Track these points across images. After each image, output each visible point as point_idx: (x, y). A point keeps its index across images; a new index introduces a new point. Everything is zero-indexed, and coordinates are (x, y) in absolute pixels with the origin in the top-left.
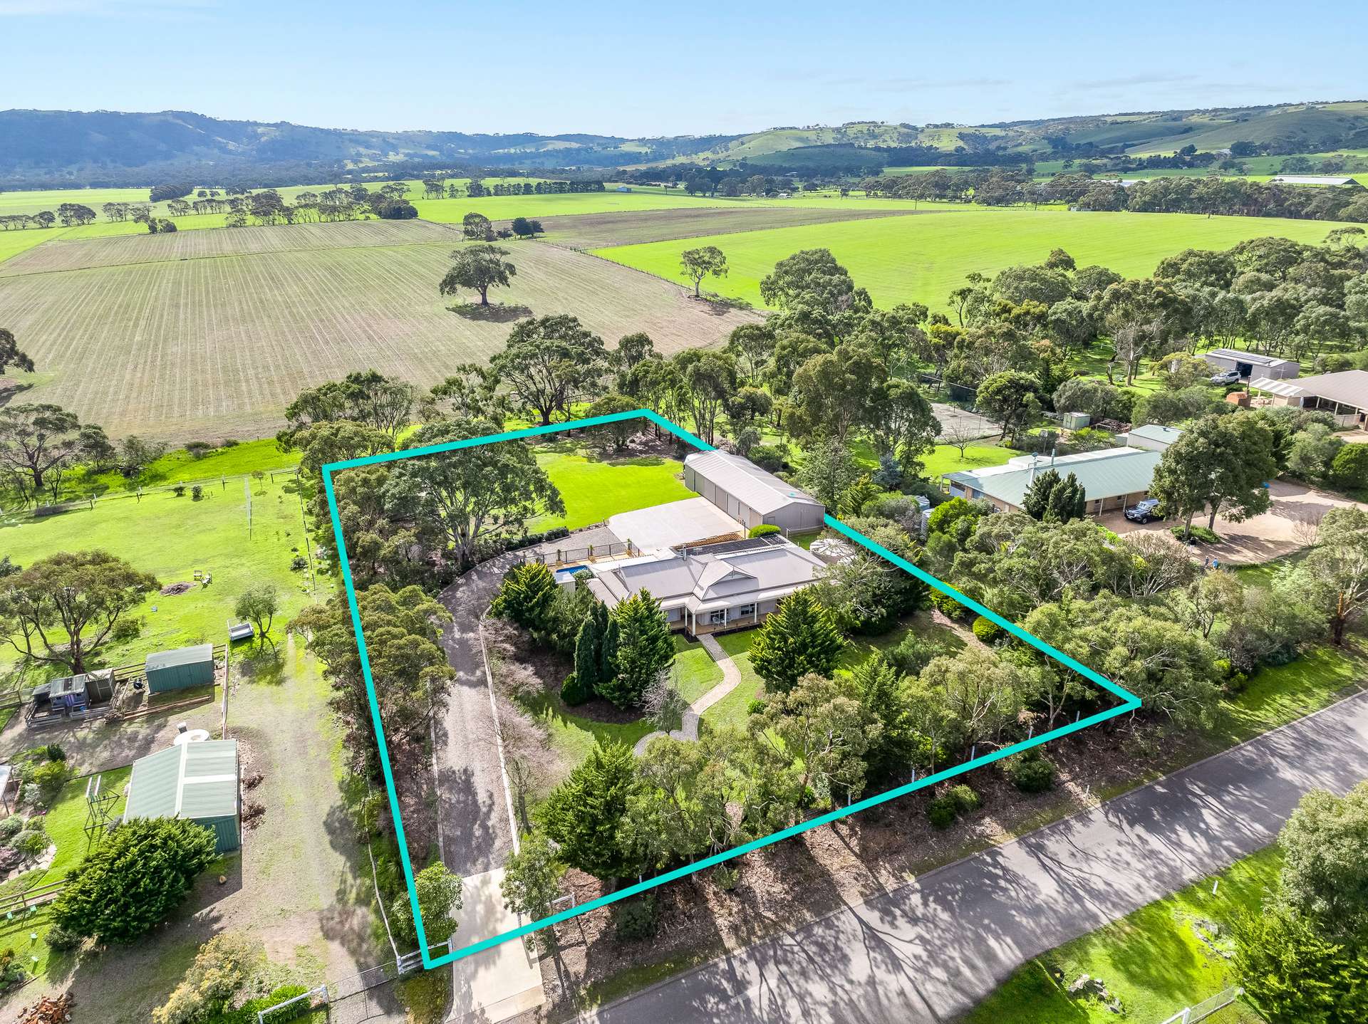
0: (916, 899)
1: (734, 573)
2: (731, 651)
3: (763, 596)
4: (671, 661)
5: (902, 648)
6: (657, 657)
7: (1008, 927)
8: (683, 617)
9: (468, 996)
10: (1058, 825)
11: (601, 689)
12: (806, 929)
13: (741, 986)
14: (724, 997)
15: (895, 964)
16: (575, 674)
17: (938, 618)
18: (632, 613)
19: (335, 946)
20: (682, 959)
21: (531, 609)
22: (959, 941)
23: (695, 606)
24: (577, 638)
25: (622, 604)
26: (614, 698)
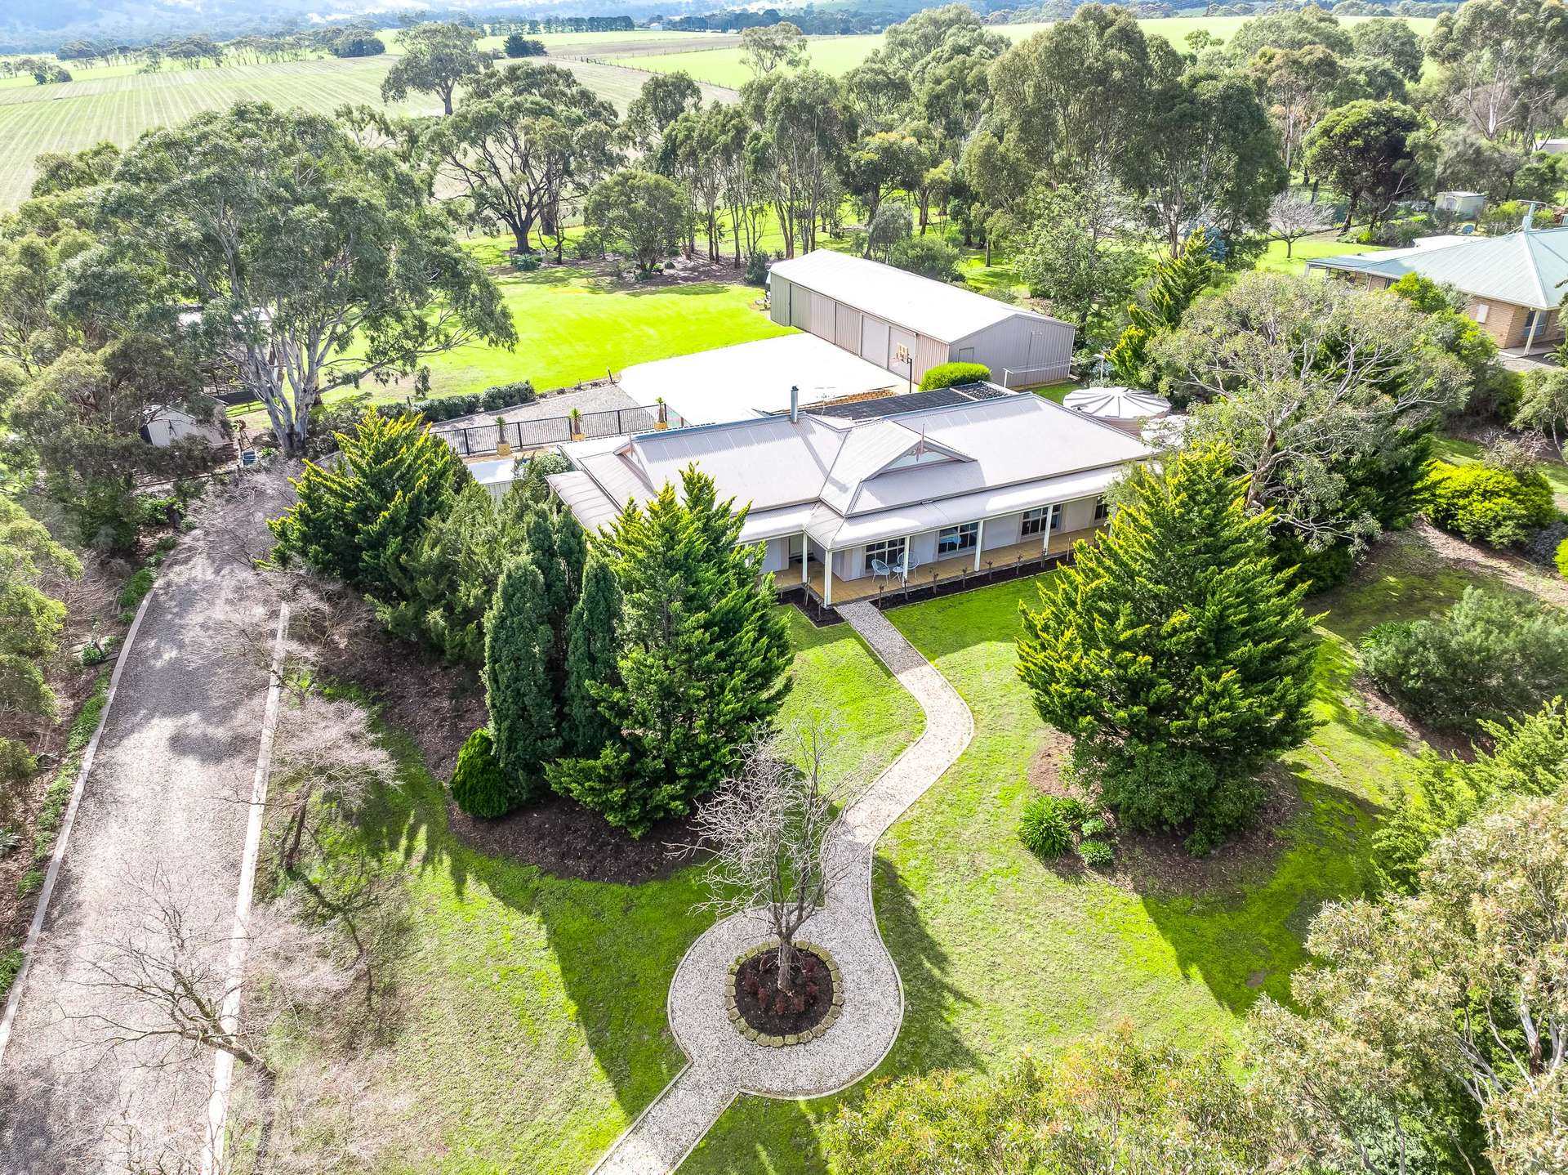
1: (923, 447)
2: (930, 646)
4: (778, 683)
6: (740, 677)
8: (796, 561)
11: (567, 777)
16: (490, 730)
18: (658, 544)
21: (377, 543)
23: (833, 533)
24: (489, 619)
25: (630, 517)
26: (609, 806)
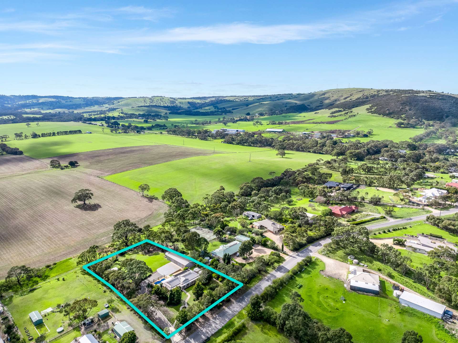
0: (218, 317)
1: (185, 279)
2: (188, 291)
3: (190, 281)
4: (182, 295)
5: (211, 286)
6: (180, 295)
7: (227, 317)
8: (180, 288)
9: (173, 340)
10: (231, 305)
11: (173, 302)
12: (207, 323)
13: (202, 331)
14: (201, 332)
15: (217, 324)
16: (169, 301)
17: (214, 279)
19: (155, 340)
20: (195, 330)
22: (223, 320)
23: (181, 286)
26: (176, 303)
